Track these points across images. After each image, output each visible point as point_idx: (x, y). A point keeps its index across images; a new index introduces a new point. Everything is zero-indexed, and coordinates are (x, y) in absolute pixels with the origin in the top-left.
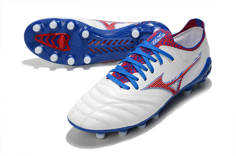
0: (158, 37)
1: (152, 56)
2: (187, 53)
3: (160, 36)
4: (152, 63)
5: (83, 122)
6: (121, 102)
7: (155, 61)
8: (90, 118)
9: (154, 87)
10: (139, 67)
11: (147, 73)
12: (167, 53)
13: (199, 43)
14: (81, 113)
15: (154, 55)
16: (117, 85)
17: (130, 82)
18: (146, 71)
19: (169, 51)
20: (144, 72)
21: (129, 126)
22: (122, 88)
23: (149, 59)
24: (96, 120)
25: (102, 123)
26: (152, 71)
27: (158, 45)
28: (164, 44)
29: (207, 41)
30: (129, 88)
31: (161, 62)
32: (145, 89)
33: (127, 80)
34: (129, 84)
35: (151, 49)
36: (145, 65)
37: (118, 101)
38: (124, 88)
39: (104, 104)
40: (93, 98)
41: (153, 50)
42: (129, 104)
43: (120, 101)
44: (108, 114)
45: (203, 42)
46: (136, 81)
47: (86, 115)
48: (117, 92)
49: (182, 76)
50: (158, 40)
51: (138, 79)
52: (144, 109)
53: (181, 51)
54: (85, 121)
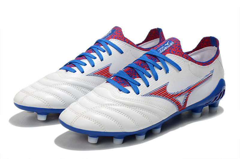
0: (166, 45)
1: (157, 63)
2: (197, 66)
3: (168, 44)
4: (157, 71)
5: (74, 121)
6: (119, 104)
7: (161, 69)
8: (82, 117)
9: (157, 95)
10: (142, 72)
11: (151, 80)
12: (174, 62)
13: (212, 59)
14: (74, 112)
15: (159, 63)
16: (116, 88)
17: (131, 86)
18: (150, 78)
19: (176, 60)
20: (147, 78)
21: (125, 132)
22: (121, 91)
23: (154, 66)
24: (89, 119)
25: (95, 123)
26: (156, 78)
27: (165, 53)
28: (172, 52)
29: (221, 60)
30: (129, 92)
31: (167, 71)
32: (146, 95)
33: (128, 84)
34: (129, 88)
35: (157, 56)
36: (149, 71)
37: (116, 104)
38: (123, 92)
39: (100, 105)
40: (88, 100)
41: (159, 57)
42: (128, 107)
43: (117, 103)
44: (102, 115)
45: (216, 60)
46: (138, 86)
47: (79, 114)
48: (115, 95)
49: (190, 90)
50: (166, 48)
51: (140, 85)
52: (143, 116)
53: (190, 62)
54: (77, 119)
